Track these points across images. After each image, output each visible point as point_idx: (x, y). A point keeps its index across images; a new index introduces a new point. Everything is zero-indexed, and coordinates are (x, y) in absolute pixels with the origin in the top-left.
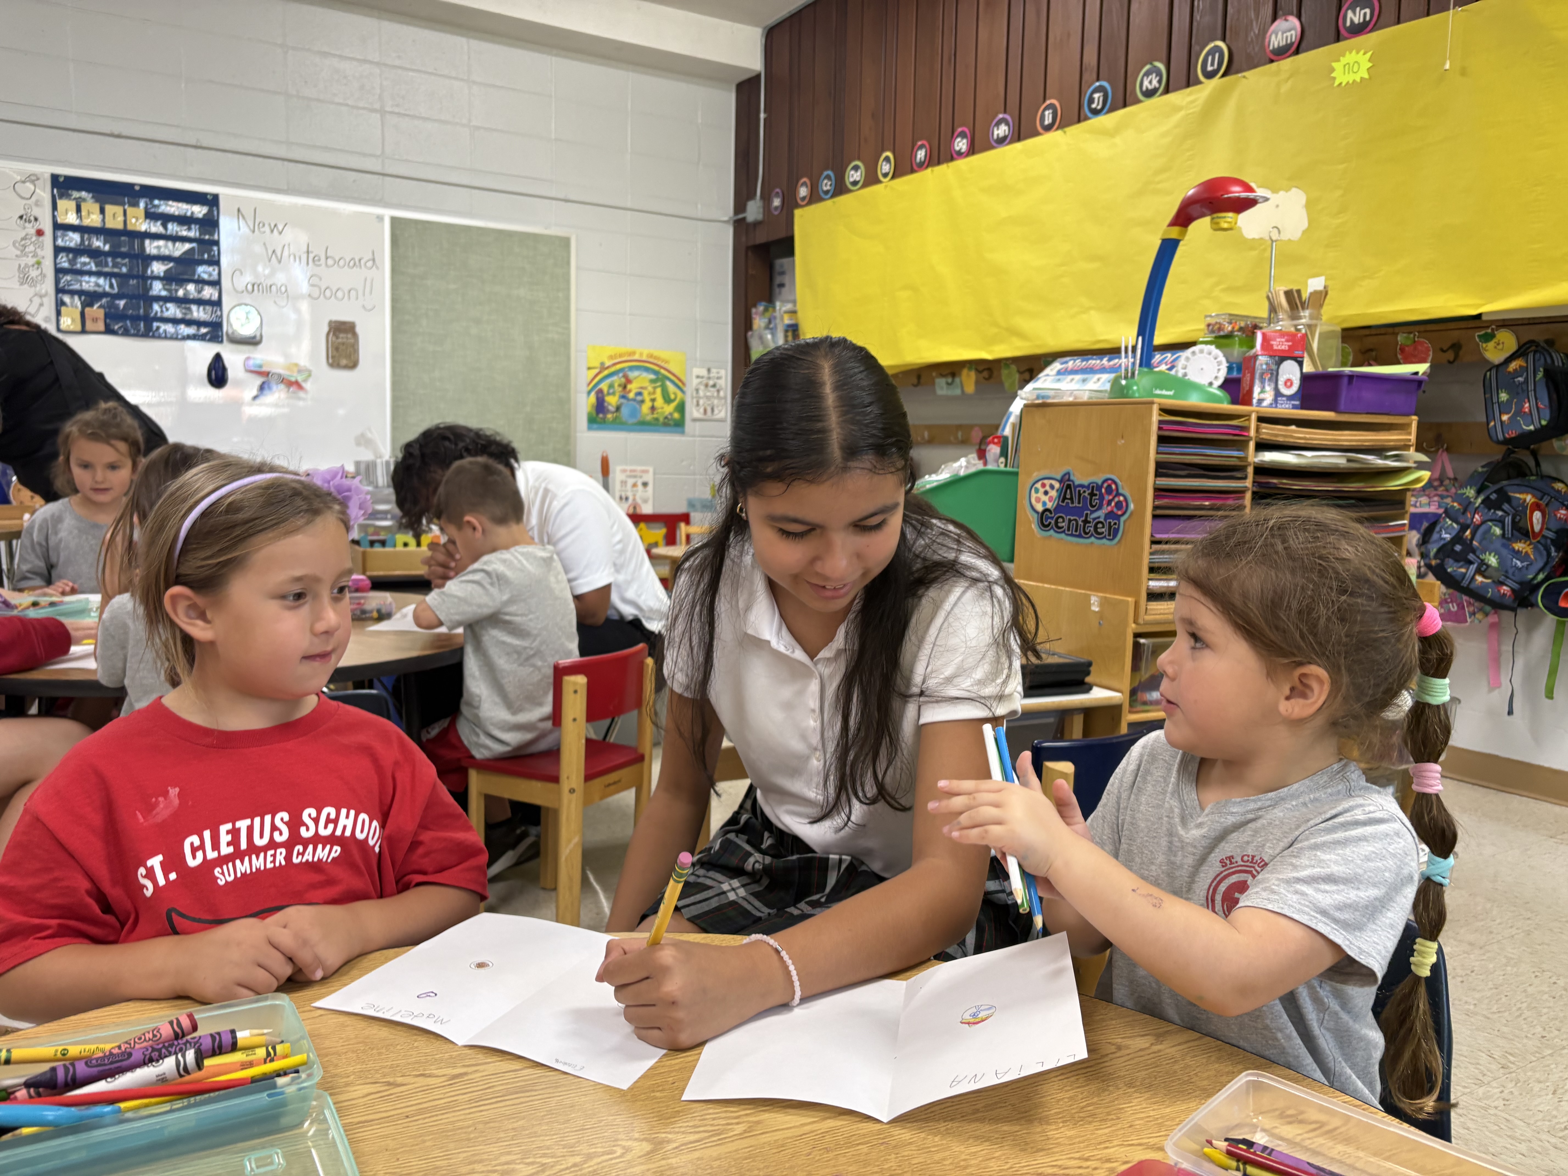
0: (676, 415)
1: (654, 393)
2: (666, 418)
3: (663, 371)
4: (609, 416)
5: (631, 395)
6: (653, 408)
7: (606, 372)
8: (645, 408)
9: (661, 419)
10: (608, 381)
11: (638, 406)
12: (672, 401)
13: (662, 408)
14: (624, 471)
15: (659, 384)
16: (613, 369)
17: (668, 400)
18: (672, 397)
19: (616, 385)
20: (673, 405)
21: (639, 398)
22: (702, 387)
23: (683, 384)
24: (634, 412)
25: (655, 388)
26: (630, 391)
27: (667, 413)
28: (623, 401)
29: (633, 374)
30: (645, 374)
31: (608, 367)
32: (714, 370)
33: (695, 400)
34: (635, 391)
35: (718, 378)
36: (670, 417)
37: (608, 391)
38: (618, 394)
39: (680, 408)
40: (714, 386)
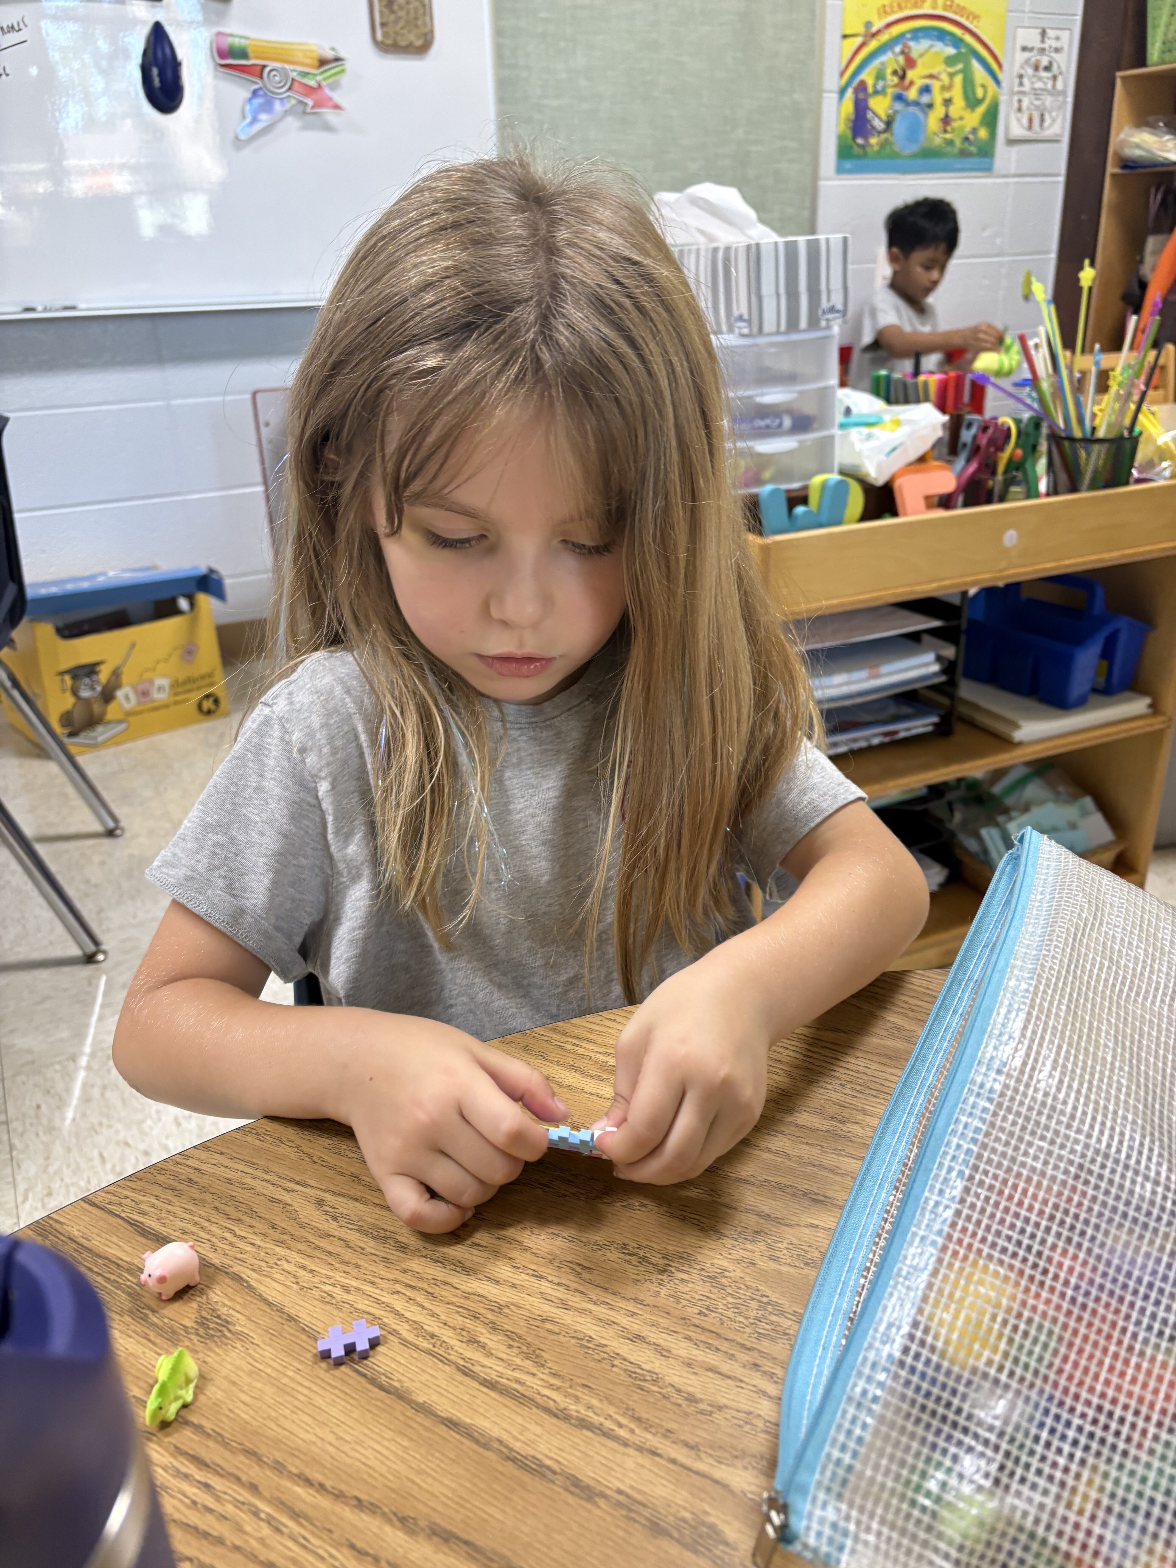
0: (983, 133)
1: (950, 88)
2: (966, 139)
3: (968, 38)
4: (873, 141)
6: (946, 120)
7: (874, 44)
8: (933, 121)
9: (958, 143)
10: (876, 63)
11: (920, 115)
12: (979, 102)
13: (961, 119)
15: (960, 66)
16: (884, 37)
17: (972, 102)
18: (980, 93)
19: (889, 71)
20: (981, 109)
21: (925, 99)
22: (1030, 71)
23: (1001, 66)
24: (916, 129)
25: (951, 75)
26: (911, 83)
27: (968, 129)
28: (898, 106)
29: (917, 48)
30: (939, 46)
31: (879, 32)
32: (1051, 33)
33: (1016, 98)
34: (919, 83)
35: (1057, 50)
36: (971, 137)
37: (875, 86)
38: (890, 91)
39: (991, 119)
40: (1048, 68)
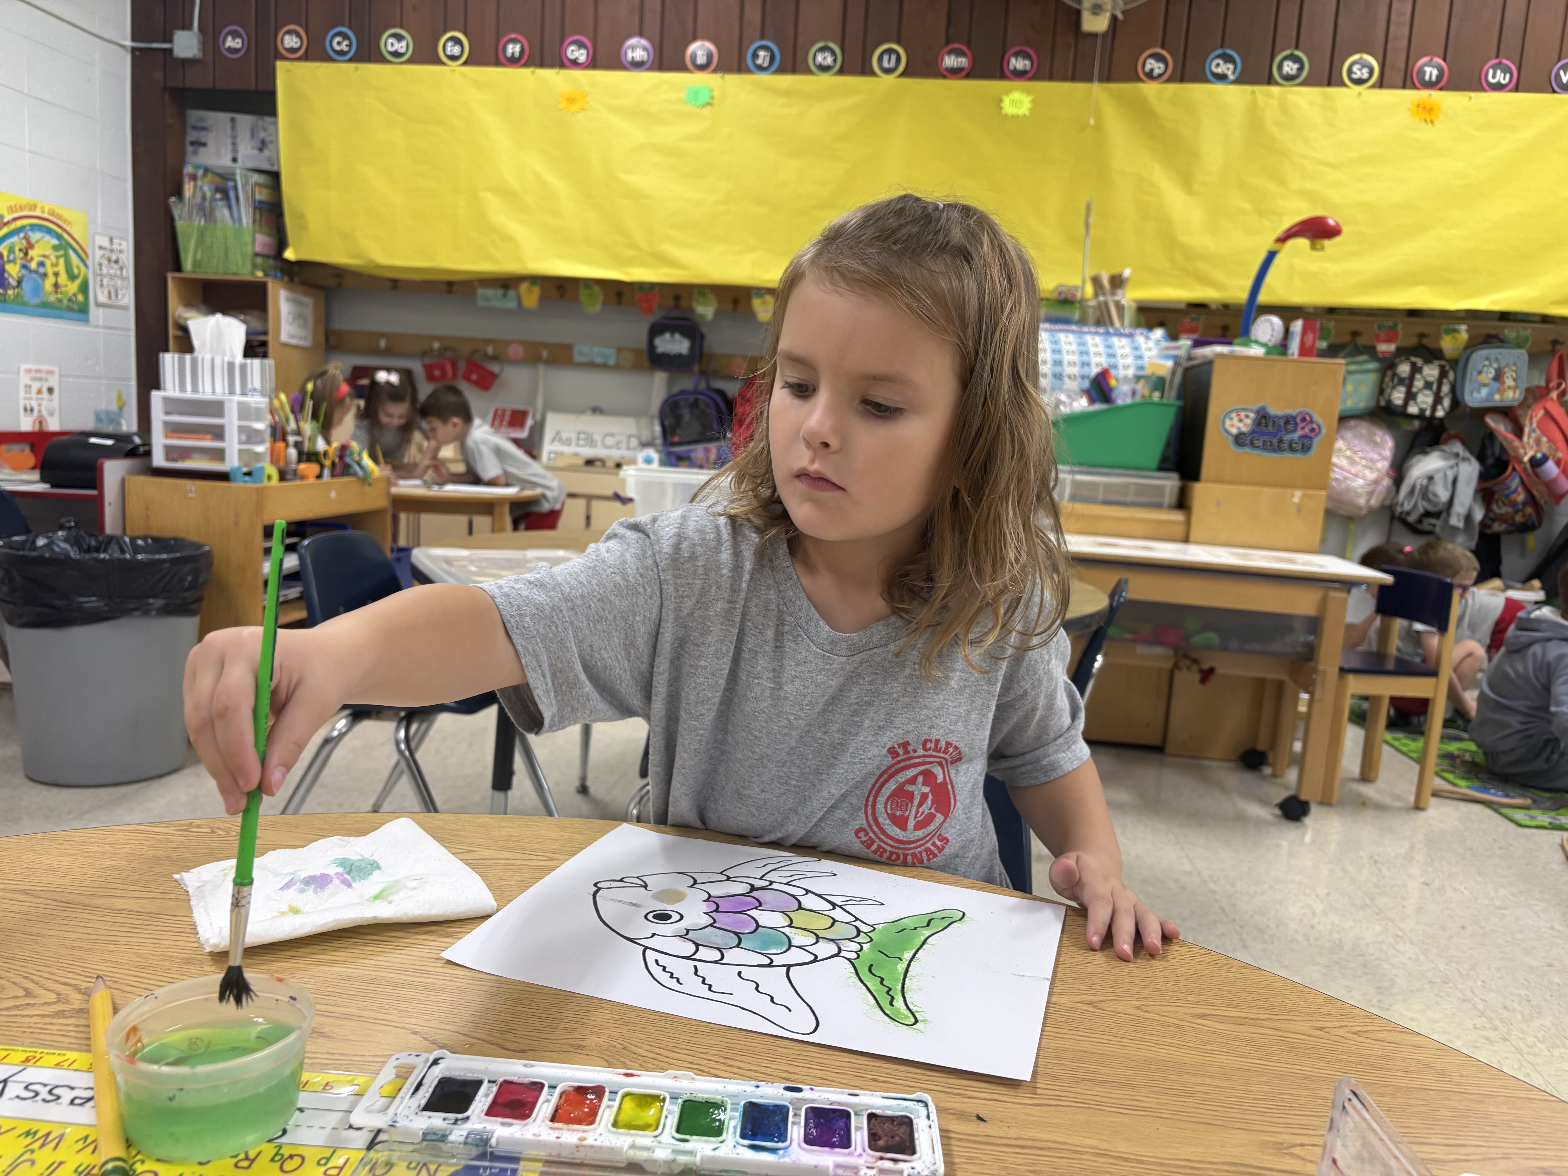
0: (80, 297)
1: (57, 265)
2: (70, 300)
3: (65, 235)
4: (10, 292)
6: (56, 286)
7: (5, 230)
8: (49, 284)
9: (65, 301)
10: (7, 242)
11: (40, 281)
12: (77, 277)
13: (66, 286)
14: (29, 371)
15: (61, 253)
16: (13, 226)
17: (72, 277)
18: (76, 271)
19: (17, 249)
20: (78, 282)
21: (41, 270)
22: (105, 262)
23: (87, 256)
24: (38, 289)
25: (57, 257)
26: (32, 259)
27: (70, 294)
28: (24, 272)
29: (35, 236)
30: (48, 238)
31: (8, 223)
32: (116, 241)
33: (99, 278)
34: (37, 259)
35: (120, 252)
36: (73, 299)
37: (8, 256)
38: (19, 262)
39: (84, 288)
40: (116, 262)
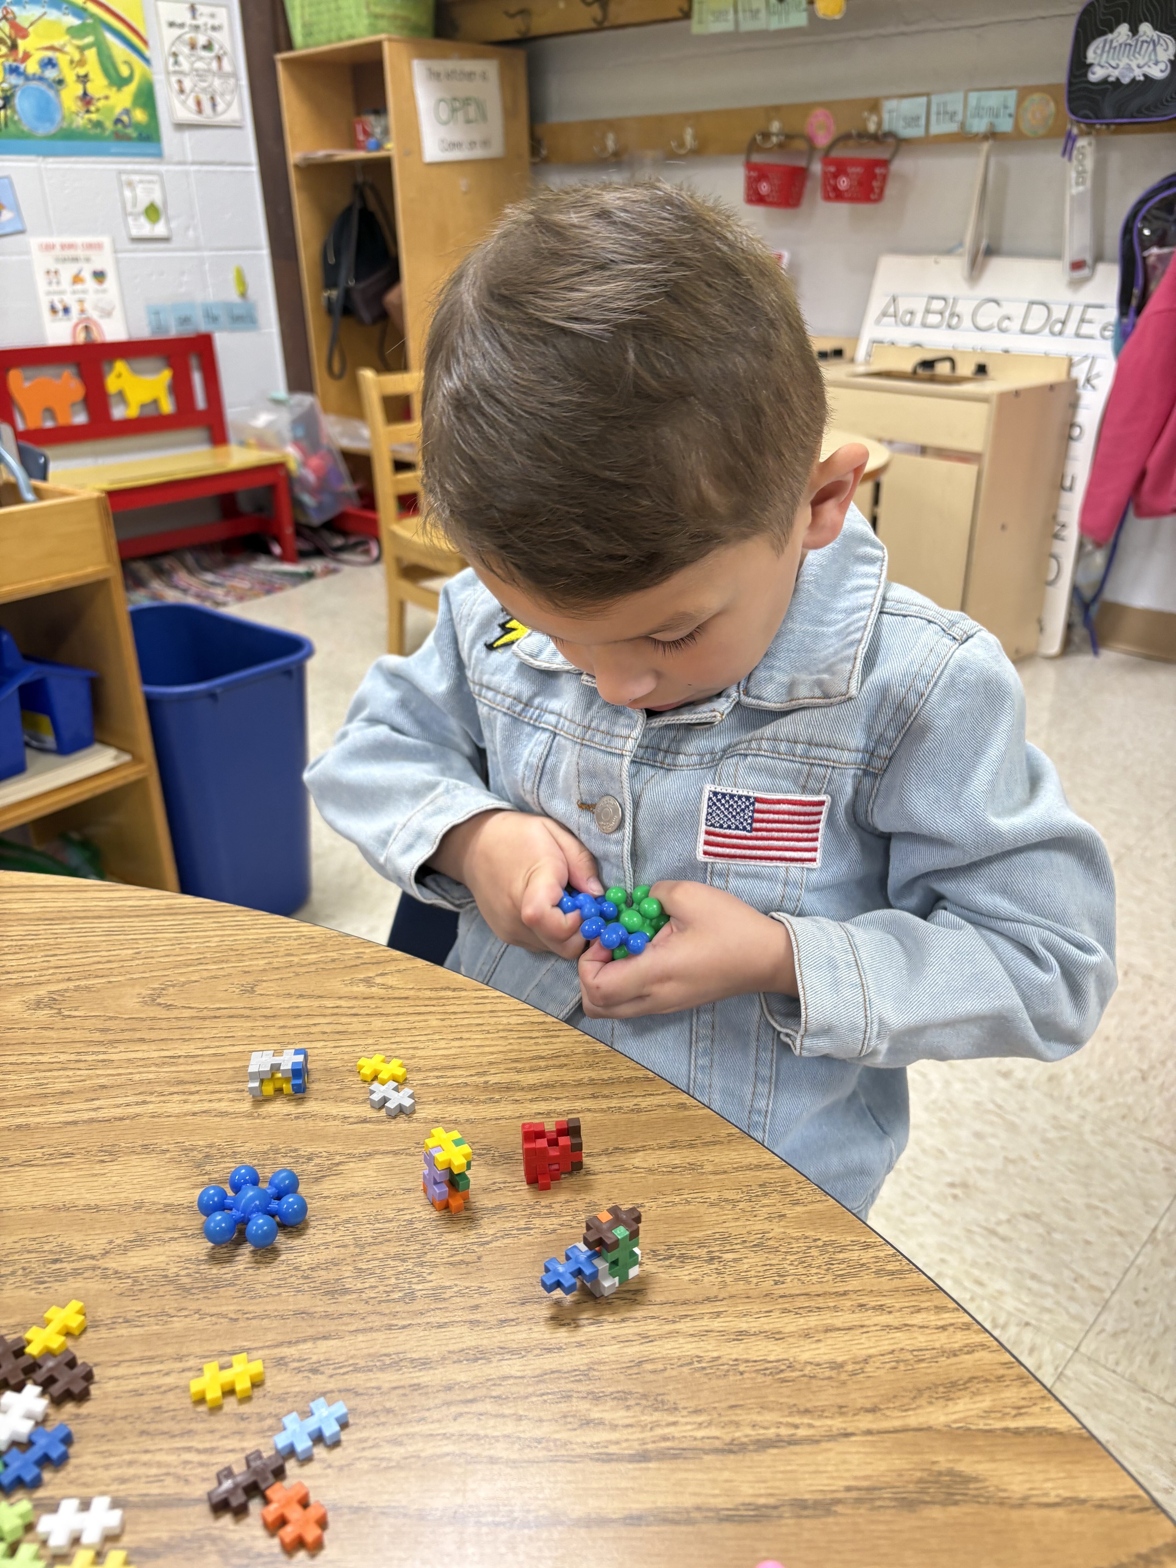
0: (140, 116)
1: (82, 63)
2: (118, 121)
3: (93, 8)
5: (32, 67)
6: (86, 99)
8: (68, 99)
9: (109, 125)
11: (51, 93)
12: (128, 81)
13: (107, 98)
14: (49, 247)
15: (90, 39)
17: (117, 80)
18: (125, 72)
20: (131, 89)
21: (51, 74)
22: (186, 50)
23: (145, 42)
24: (46, 107)
25: (82, 49)
26: (27, 56)
27: (118, 110)
28: (14, 80)
30: (54, 14)
32: (202, 9)
33: (174, 79)
34: (38, 56)
35: (214, 28)
36: (125, 118)
39: (146, 99)
40: (208, 47)
